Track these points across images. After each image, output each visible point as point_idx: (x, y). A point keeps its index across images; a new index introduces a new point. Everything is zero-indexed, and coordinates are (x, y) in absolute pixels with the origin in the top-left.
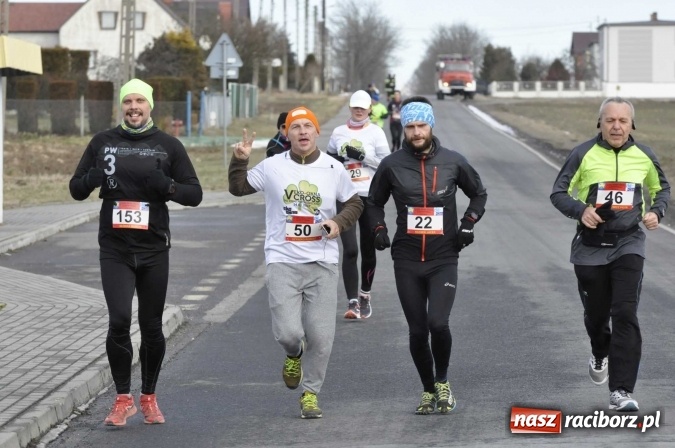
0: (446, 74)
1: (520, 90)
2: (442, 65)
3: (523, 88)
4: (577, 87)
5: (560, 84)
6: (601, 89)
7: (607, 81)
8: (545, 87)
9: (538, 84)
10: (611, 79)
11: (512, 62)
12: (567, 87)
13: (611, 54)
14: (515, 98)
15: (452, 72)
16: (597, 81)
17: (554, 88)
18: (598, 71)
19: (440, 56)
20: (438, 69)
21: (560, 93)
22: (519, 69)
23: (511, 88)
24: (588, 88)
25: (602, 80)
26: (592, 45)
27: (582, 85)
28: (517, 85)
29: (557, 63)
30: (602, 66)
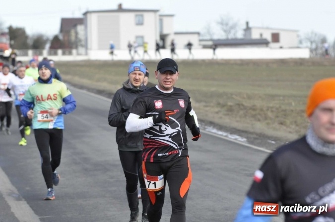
4: (70, 53)
5: (60, 52)
6: (86, 54)
7: (91, 49)
8: (50, 54)
9: (45, 52)
10: (93, 48)
12: (64, 54)
13: (93, 31)
16: (82, 50)
17: (56, 54)
18: (83, 43)
21: (60, 57)
22: (30, 42)
23: (26, 55)
24: (78, 54)
25: (86, 47)
26: (75, 26)
27: (74, 51)
28: (30, 52)
29: (56, 38)
30: (86, 39)
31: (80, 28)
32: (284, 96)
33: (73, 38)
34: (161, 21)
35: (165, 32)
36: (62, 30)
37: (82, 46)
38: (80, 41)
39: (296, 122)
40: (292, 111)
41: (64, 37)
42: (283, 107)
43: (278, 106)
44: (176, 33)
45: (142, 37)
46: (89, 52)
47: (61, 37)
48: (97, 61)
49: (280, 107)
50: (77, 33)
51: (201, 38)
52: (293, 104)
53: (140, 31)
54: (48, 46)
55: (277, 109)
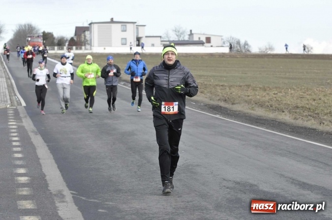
0: (31, 43)
1: (57, 50)
2: (29, 39)
3: (59, 49)
4: (81, 49)
5: (74, 47)
6: (91, 49)
7: (93, 46)
9: (65, 48)
10: (95, 45)
11: (54, 38)
12: (77, 49)
13: (95, 35)
14: (56, 53)
15: (34, 42)
16: (88, 47)
18: (89, 42)
19: (28, 35)
20: (28, 40)
22: (56, 41)
23: (54, 49)
24: (86, 49)
25: (91, 46)
26: (85, 31)
27: (83, 47)
28: (56, 48)
29: (72, 39)
30: (91, 40)
31: (87, 33)
32: (208, 76)
33: (83, 39)
34: (137, 28)
35: (140, 36)
36: (75, 35)
37: (88, 44)
38: (87, 41)
39: (211, 92)
40: (210, 85)
41: (77, 39)
42: (206, 83)
43: (202, 82)
44: (146, 37)
45: (126, 39)
46: (92, 47)
47: (75, 39)
48: (96, 53)
49: (204, 82)
50: (85, 36)
51: (162, 40)
52: (212, 81)
53: (124, 35)
54: (67, 44)
55: (201, 84)
